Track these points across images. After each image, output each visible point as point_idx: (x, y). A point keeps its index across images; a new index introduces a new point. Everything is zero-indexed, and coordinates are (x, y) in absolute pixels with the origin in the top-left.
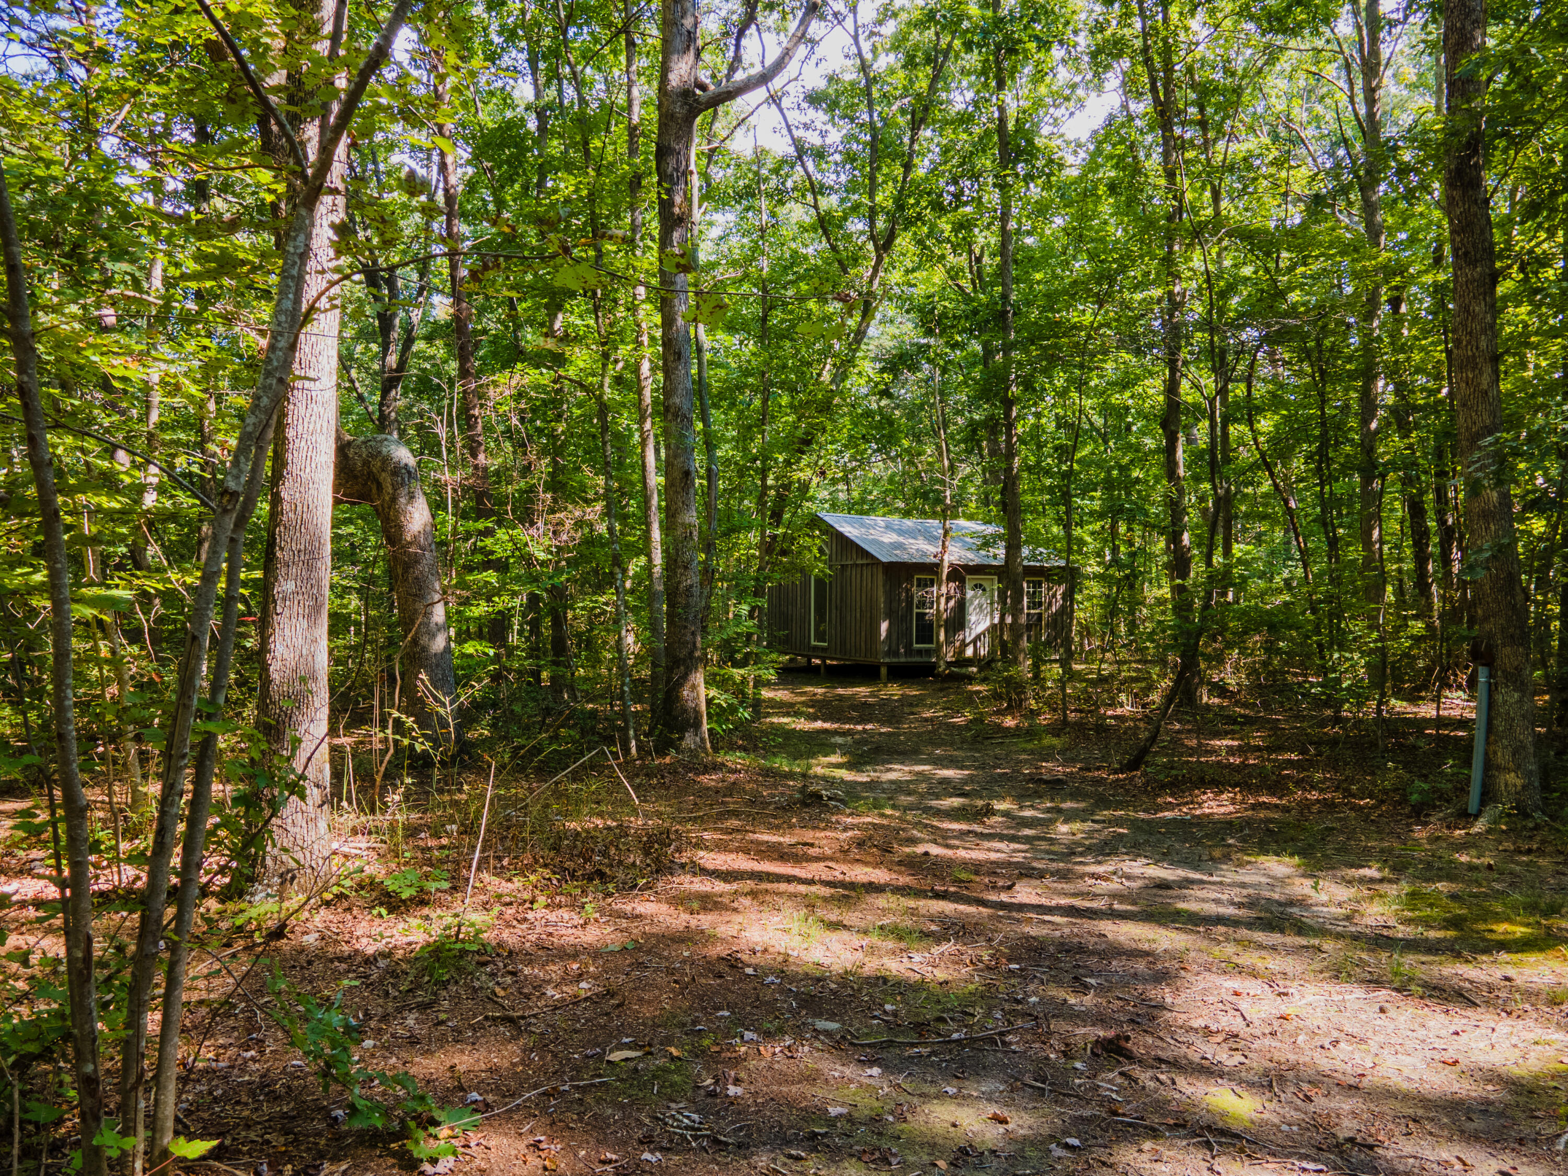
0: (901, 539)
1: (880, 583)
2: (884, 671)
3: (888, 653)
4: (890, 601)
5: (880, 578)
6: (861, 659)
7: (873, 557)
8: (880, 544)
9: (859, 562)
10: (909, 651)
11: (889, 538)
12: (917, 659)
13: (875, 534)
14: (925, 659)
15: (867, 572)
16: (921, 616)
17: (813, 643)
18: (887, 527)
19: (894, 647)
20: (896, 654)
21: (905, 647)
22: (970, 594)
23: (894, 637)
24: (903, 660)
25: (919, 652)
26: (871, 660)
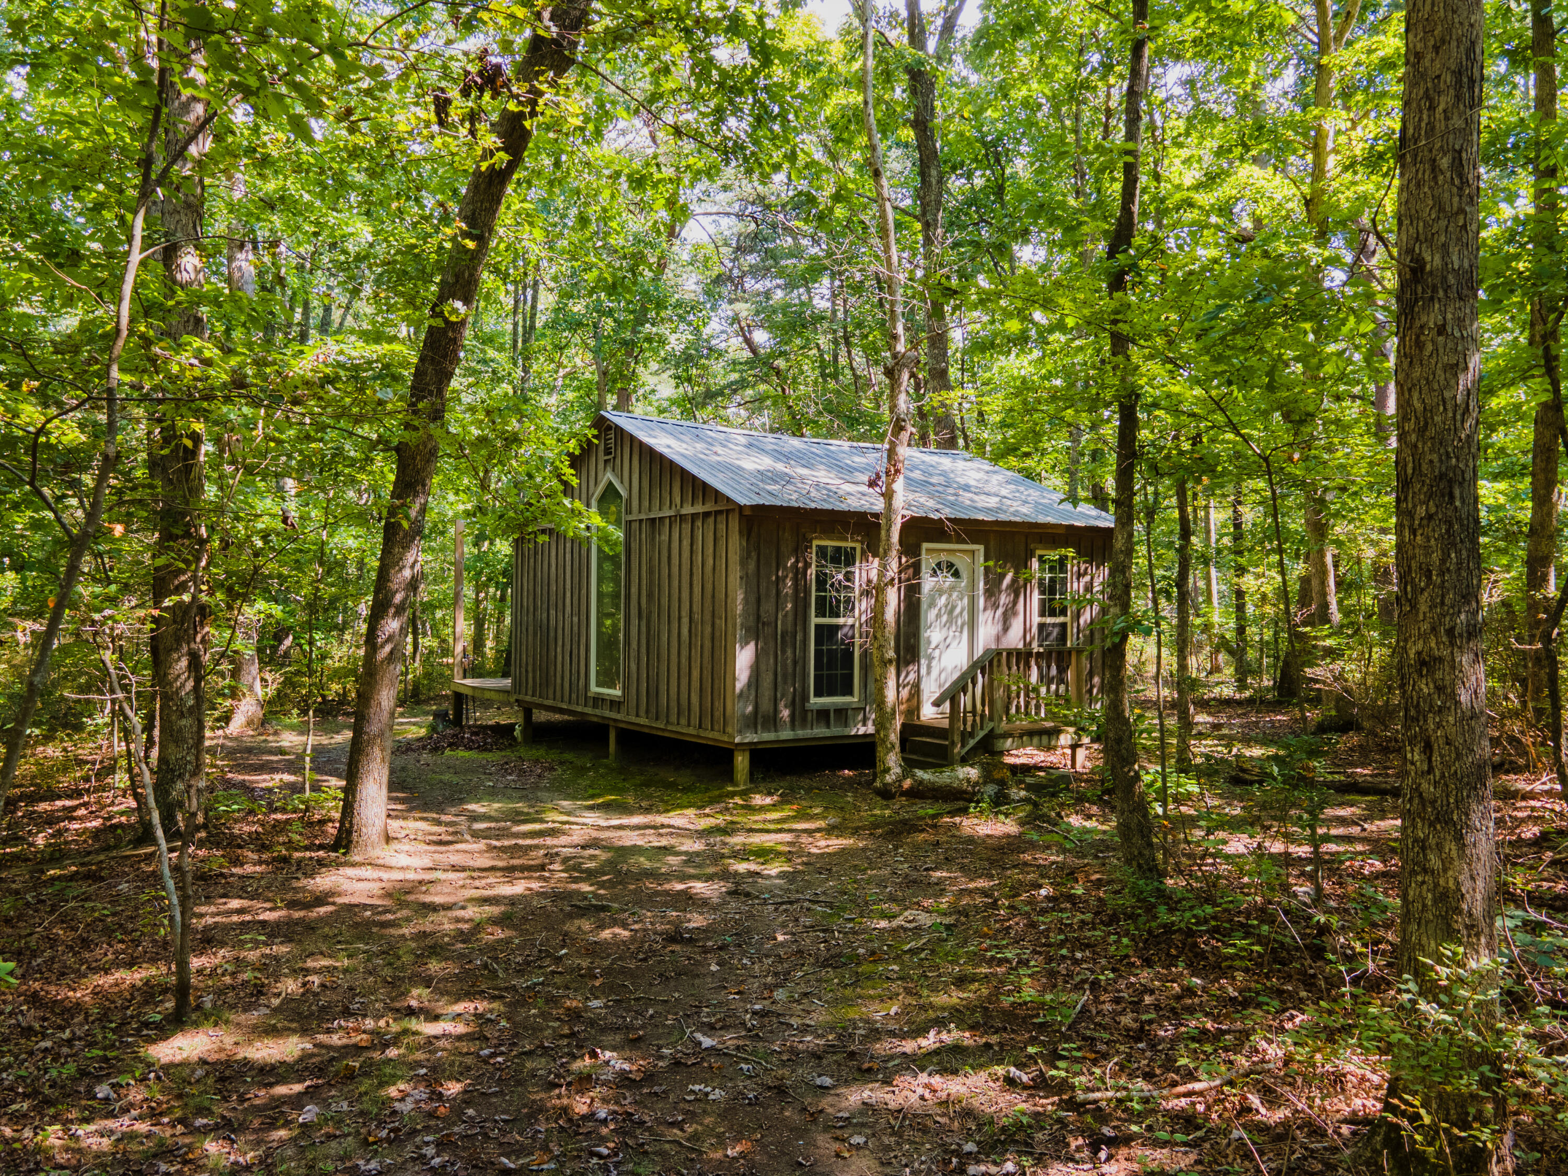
0: (780, 467)
1: (735, 558)
2: (741, 762)
3: (753, 722)
4: (756, 600)
5: (735, 543)
6: (687, 730)
7: (717, 495)
8: (738, 471)
9: (688, 510)
10: (801, 715)
11: (754, 463)
12: (820, 731)
13: (724, 455)
14: (835, 730)
15: (705, 533)
16: (826, 633)
17: (594, 689)
18: (750, 446)
19: (766, 706)
20: (772, 721)
21: (792, 705)
22: (928, 583)
23: (767, 680)
24: (786, 734)
25: (823, 715)
26: (711, 736)
